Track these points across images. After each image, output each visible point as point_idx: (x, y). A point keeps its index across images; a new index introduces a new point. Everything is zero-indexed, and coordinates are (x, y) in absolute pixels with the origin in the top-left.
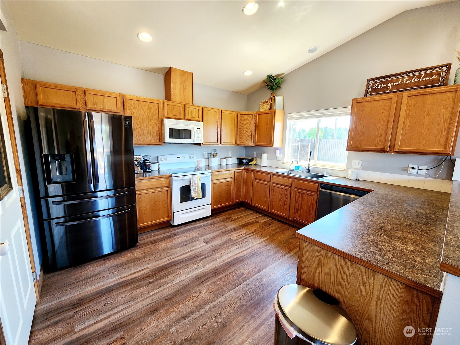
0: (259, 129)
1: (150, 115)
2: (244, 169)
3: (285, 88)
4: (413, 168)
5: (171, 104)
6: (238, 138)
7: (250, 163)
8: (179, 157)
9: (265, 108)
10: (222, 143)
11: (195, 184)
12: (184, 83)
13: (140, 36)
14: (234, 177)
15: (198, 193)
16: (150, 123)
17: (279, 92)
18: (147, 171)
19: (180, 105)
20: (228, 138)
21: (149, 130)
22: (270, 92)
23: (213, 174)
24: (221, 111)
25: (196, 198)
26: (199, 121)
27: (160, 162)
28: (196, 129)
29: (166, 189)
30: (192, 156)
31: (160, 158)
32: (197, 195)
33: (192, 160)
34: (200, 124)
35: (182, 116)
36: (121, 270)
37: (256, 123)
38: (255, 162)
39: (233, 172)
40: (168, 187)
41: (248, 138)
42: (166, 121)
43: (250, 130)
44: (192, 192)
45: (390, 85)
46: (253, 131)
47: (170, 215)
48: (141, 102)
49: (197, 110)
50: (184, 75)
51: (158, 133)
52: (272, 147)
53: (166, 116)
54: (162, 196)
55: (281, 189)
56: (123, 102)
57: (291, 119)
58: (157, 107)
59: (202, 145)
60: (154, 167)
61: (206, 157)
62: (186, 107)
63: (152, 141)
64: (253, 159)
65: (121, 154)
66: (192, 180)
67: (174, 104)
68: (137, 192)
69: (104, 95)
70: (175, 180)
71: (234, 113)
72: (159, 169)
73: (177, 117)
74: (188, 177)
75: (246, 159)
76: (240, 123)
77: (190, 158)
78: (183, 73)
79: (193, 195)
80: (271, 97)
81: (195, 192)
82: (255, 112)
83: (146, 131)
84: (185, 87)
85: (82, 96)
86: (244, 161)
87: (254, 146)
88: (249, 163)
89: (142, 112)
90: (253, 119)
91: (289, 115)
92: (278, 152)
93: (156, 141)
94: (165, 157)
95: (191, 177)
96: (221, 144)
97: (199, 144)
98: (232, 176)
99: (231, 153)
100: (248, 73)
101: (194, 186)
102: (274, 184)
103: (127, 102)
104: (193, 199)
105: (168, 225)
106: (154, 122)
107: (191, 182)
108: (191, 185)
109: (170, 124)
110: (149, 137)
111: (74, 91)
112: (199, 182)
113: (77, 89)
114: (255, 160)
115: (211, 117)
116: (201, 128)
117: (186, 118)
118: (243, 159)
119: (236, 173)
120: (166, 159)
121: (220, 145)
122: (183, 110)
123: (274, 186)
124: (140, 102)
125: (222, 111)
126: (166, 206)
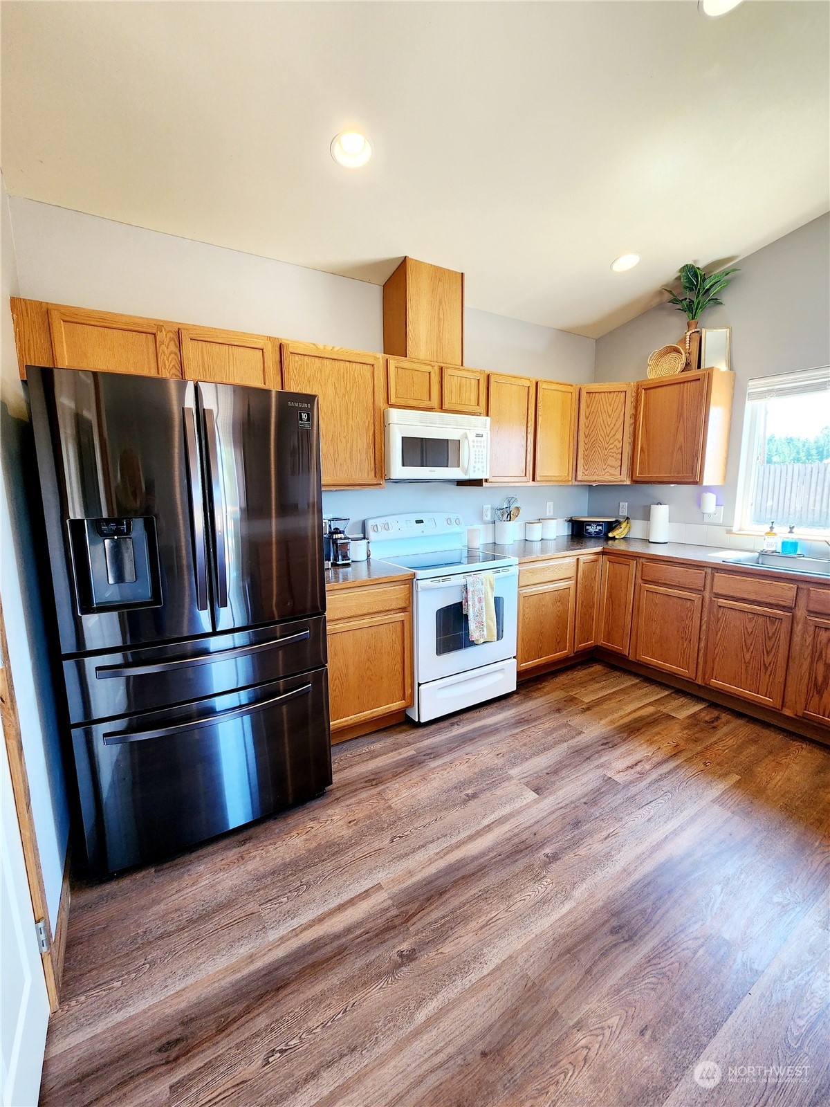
0: (647, 432)
1: (353, 400)
2: (603, 553)
3: (733, 303)
5: (406, 365)
6: (581, 462)
7: (610, 535)
8: (421, 522)
9: (671, 367)
10: (537, 478)
11: (480, 600)
12: (440, 303)
13: (337, 150)
14: (575, 578)
15: (489, 629)
16: (351, 422)
18: (340, 562)
19: (428, 369)
20: (553, 463)
21: (347, 442)
22: (685, 317)
23: (521, 568)
24: (537, 383)
25: (481, 640)
26: (480, 414)
27: (371, 534)
28: (472, 436)
29: (400, 616)
30: (453, 517)
31: (370, 524)
32: (485, 632)
33: (457, 529)
34: (481, 423)
35: (435, 401)
36: (298, 889)
37: (635, 417)
38: (626, 531)
39: (574, 560)
40: (404, 610)
41: (611, 461)
42: (395, 415)
43: (616, 437)
44: (472, 625)
46: (627, 439)
47: (408, 692)
48: (329, 362)
49: (474, 383)
50: (440, 280)
51: (371, 451)
52: (695, 483)
53: (393, 400)
54: (389, 639)
55: (750, 616)
56: (281, 362)
57: (760, 395)
58: (369, 375)
59: (484, 484)
60: (357, 551)
61: (488, 518)
62: (447, 373)
63: (358, 477)
64: (617, 521)
65: (269, 516)
66: (470, 588)
67: (415, 366)
68: (330, 628)
69: (232, 343)
70: (426, 589)
71: (570, 389)
72: (368, 556)
73: (423, 404)
74: (459, 580)
75: (598, 523)
76: (587, 418)
77: (449, 521)
78: (439, 274)
79: (474, 633)
80: (688, 334)
81: (479, 623)
82: (633, 384)
83: (341, 447)
84: (441, 316)
85: (173, 348)
86: (592, 529)
87: (628, 483)
88: (606, 534)
89: (331, 391)
90: (628, 403)
91: (751, 383)
92: (710, 500)
93: (368, 476)
94: (383, 520)
95: (470, 580)
96: (534, 480)
97: (477, 483)
98: (572, 573)
99: (552, 507)
100: (626, 263)
101: (477, 606)
102: (720, 600)
103: (291, 362)
104: (472, 644)
105: (402, 722)
106: (361, 420)
107: (470, 596)
108: (470, 603)
109: (402, 424)
110: (349, 463)
111: (150, 331)
112: (490, 594)
113: (160, 328)
114: (624, 525)
115: (510, 401)
116: (486, 432)
117: (446, 406)
118: (589, 523)
119: (581, 564)
120: (386, 527)
121: (532, 483)
122: (437, 383)
123: (720, 606)
124: (325, 361)
125: (540, 384)
126: (399, 666)
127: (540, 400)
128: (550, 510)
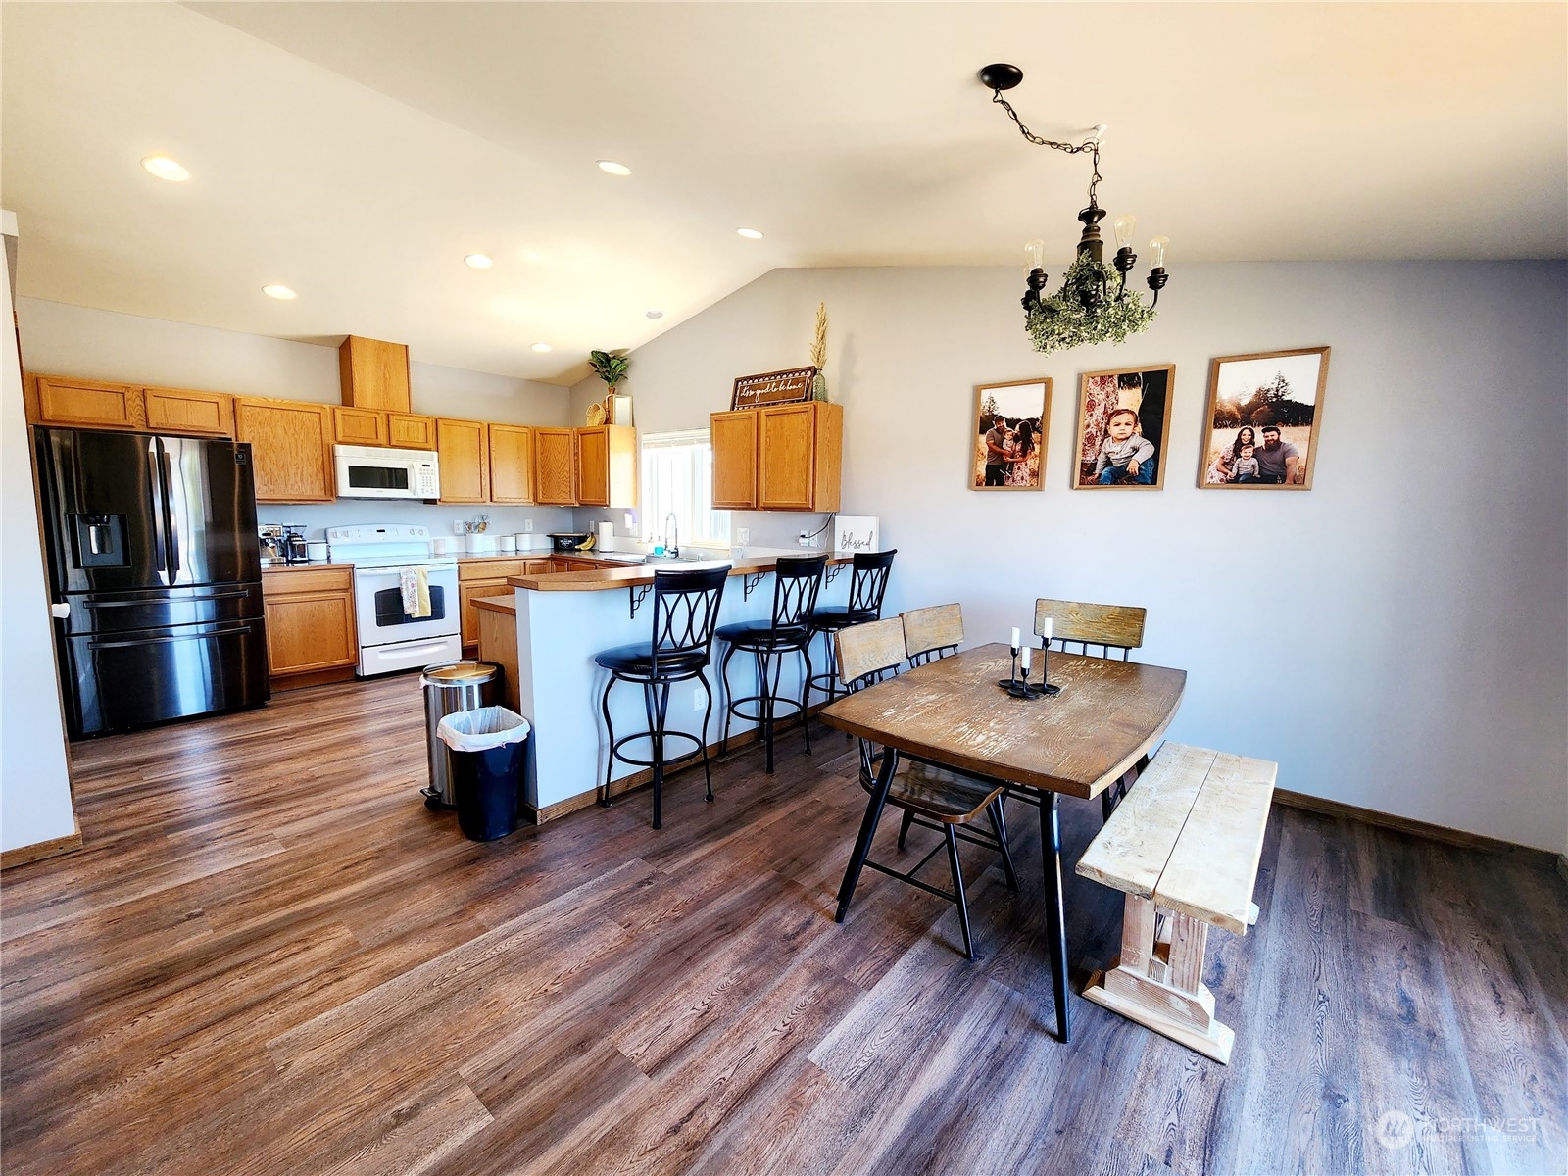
0: (583, 467)
1: (302, 437)
2: (550, 559)
4: (803, 536)
5: (352, 413)
6: (540, 487)
7: (576, 546)
8: (383, 531)
9: (596, 420)
10: (494, 499)
11: (413, 586)
12: (385, 367)
15: (423, 608)
16: (300, 454)
17: (625, 386)
18: (298, 558)
19: (375, 415)
20: (511, 487)
21: (298, 468)
22: (604, 384)
23: (461, 565)
24: (488, 426)
25: (417, 616)
26: (430, 450)
27: (332, 541)
28: (418, 466)
29: (342, 594)
30: (417, 528)
31: (330, 532)
32: (418, 608)
34: (431, 456)
35: (383, 439)
37: (576, 454)
38: (591, 545)
39: (521, 562)
40: (345, 590)
41: (563, 487)
42: (340, 450)
43: (565, 469)
44: (406, 604)
45: (758, 392)
46: (574, 471)
47: (352, 652)
48: (278, 411)
49: (422, 426)
50: (384, 350)
51: (321, 476)
52: (610, 507)
53: (340, 438)
54: (331, 609)
56: (234, 411)
57: (648, 445)
58: (317, 420)
59: (438, 502)
60: (317, 553)
61: (461, 531)
62: (393, 418)
63: (307, 493)
64: (584, 536)
66: (404, 577)
67: (361, 413)
68: (265, 600)
69: (189, 398)
70: (364, 576)
71: (526, 430)
72: (329, 557)
73: (369, 442)
74: (395, 571)
75: (569, 538)
76: (542, 454)
77: (412, 532)
78: (383, 347)
79: (408, 609)
80: (607, 397)
81: (416, 603)
82: (574, 430)
83: (292, 471)
84: (387, 377)
85: (138, 401)
86: (564, 542)
87: (578, 504)
88: (574, 546)
89: (281, 432)
90: (571, 444)
91: (644, 437)
92: (628, 517)
93: (317, 492)
94: (344, 529)
95: (403, 570)
96: (492, 500)
97: (432, 501)
98: (519, 572)
99: (530, 523)
101: (411, 589)
103: (244, 412)
104: (409, 619)
105: (347, 675)
106: (309, 452)
107: (403, 582)
108: (404, 587)
109: (349, 456)
110: (300, 484)
111: (122, 391)
112: (423, 581)
113: (128, 389)
114: (589, 539)
115: (461, 441)
116: (435, 464)
117: (394, 443)
118: (563, 538)
119: (528, 566)
120: (346, 534)
121: (491, 504)
122: (385, 426)
124: (275, 410)
125: (491, 427)
126: (342, 633)
127: (492, 439)
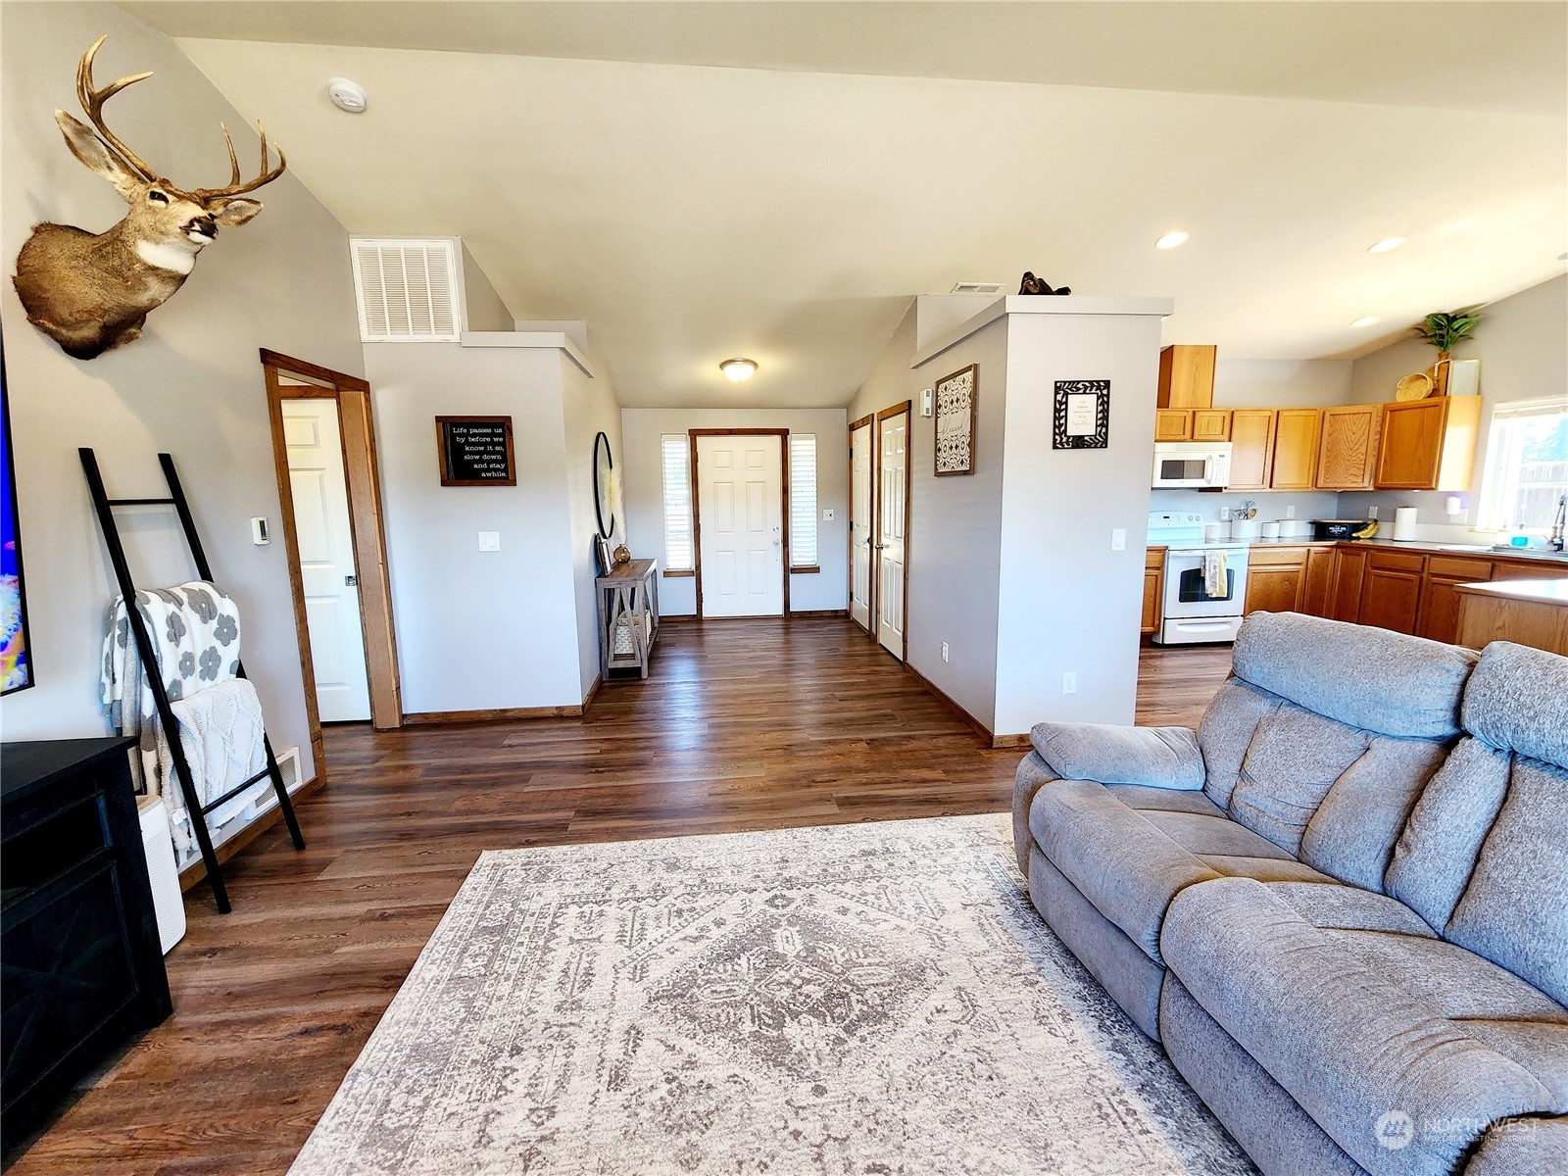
0: (1390, 447)
2: (1336, 547)
3: (1485, 337)
5: (1168, 414)
6: (1322, 471)
7: (1354, 535)
9: (1416, 393)
10: (1274, 485)
11: (1215, 567)
12: (1197, 368)
14: (1305, 563)
15: (1221, 588)
19: (1185, 414)
20: (1291, 471)
22: (1435, 350)
23: (1253, 551)
24: (1278, 412)
25: (1214, 595)
26: (1223, 441)
28: (1215, 456)
29: (1156, 572)
32: (1218, 592)
33: (1194, 523)
34: (1226, 448)
35: (1188, 435)
37: (1381, 434)
38: (1373, 532)
39: (1305, 550)
40: (1158, 568)
41: (1354, 471)
42: (1159, 447)
43: (1360, 450)
44: (1208, 583)
46: (1372, 452)
47: (1157, 622)
49: (1220, 419)
50: (1197, 353)
52: (1433, 489)
53: (1157, 437)
57: (1506, 416)
59: (1224, 490)
61: (1226, 518)
62: (1198, 415)
64: (1365, 523)
66: (1208, 559)
67: (1175, 413)
70: (1174, 557)
71: (1314, 413)
73: (1178, 438)
74: (1201, 553)
75: (1342, 525)
76: (1330, 435)
78: (1197, 350)
79: (1209, 589)
80: (1437, 364)
81: (1213, 585)
82: (1380, 407)
84: (1197, 377)
86: (1335, 530)
87: (1371, 489)
88: (1350, 535)
90: (1373, 423)
91: (1497, 406)
92: (1454, 505)
95: (1208, 553)
96: (1271, 487)
97: (1219, 490)
98: (1302, 560)
99: (1293, 510)
100: (1366, 322)
101: (1213, 570)
102: (1432, 578)
104: (1207, 598)
107: (1207, 563)
108: (1207, 568)
109: (1163, 452)
112: (1223, 565)
114: (1371, 526)
115: (1252, 431)
116: (1228, 454)
117: (1196, 437)
118: (1333, 525)
119: (1312, 554)
121: (1271, 490)
122: (1191, 422)
123: (1435, 584)
125: (1281, 412)
126: (1152, 604)
127: (1280, 425)
128: (1290, 512)
